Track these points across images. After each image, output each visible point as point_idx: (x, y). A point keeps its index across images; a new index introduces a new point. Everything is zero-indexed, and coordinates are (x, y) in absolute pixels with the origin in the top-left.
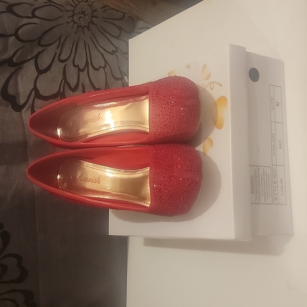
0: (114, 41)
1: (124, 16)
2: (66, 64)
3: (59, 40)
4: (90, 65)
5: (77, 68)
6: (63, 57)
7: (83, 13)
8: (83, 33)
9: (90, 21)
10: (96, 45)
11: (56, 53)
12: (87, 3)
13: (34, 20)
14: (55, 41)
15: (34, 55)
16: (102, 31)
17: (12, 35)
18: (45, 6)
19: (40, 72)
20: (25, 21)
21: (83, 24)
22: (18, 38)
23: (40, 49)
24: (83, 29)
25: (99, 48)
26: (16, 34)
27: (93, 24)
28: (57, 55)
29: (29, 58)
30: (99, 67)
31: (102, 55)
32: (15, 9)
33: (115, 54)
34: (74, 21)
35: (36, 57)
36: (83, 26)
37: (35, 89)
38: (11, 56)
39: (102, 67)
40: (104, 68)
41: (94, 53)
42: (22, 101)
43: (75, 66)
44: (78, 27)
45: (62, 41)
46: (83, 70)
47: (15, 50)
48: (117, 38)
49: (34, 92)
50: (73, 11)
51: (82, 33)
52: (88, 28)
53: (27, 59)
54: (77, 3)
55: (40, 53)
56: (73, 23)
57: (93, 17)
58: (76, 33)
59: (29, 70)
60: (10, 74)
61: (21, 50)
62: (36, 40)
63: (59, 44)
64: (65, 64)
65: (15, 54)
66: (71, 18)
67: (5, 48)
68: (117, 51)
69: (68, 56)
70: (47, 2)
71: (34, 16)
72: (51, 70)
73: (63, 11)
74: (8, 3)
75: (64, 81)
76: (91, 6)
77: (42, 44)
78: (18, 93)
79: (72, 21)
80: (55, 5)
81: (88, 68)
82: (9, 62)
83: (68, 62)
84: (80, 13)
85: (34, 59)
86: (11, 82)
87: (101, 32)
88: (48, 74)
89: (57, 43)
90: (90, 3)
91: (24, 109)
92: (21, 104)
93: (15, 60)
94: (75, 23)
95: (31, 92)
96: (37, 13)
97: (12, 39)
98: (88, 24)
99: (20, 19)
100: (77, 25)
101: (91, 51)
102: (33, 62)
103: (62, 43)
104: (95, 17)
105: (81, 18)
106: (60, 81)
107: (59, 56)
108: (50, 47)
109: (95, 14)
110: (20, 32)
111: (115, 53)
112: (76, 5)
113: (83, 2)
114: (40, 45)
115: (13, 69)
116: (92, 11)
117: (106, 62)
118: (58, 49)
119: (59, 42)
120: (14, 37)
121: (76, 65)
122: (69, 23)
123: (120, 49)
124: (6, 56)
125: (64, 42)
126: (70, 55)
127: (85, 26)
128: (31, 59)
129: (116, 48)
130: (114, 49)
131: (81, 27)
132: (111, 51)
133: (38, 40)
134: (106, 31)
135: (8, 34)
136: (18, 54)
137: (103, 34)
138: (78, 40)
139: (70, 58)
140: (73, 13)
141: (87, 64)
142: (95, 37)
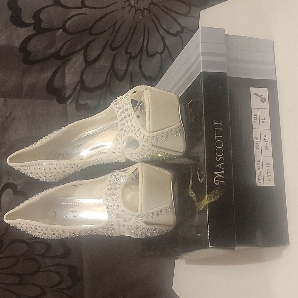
0: (181, 20)
2: (117, 52)
3: (113, 27)
5: (129, 55)
6: (116, 44)
8: (143, 17)
9: (151, 2)
10: (158, 27)
11: (108, 40)
13: (84, 10)
14: (109, 29)
15: (84, 46)
16: (166, 11)
17: (59, 29)
19: (88, 63)
20: (74, 12)
21: (142, 7)
22: (65, 31)
23: (91, 38)
24: (143, 12)
26: (63, 27)
27: (155, 5)
28: (109, 43)
29: (79, 48)
30: (155, 52)
31: (163, 39)
32: (62, 1)
34: (131, 5)
35: (86, 48)
36: (142, 10)
37: (82, 81)
38: (58, 49)
39: (159, 53)
40: (161, 54)
42: (68, 93)
43: (127, 53)
44: (136, 11)
46: (134, 58)
47: (63, 42)
48: (185, 15)
49: (80, 84)
52: (149, 10)
53: (76, 50)
55: (90, 42)
56: (130, 7)
58: (134, 17)
59: (78, 61)
60: (57, 67)
61: (69, 42)
62: (86, 30)
63: (113, 31)
65: (62, 47)
66: (127, 3)
68: (182, 31)
69: (122, 42)
71: (84, 6)
72: (99, 60)
75: (111, 71)
77: (93, 33)
78: (64, 86)
79: (129, 5)
82: (57, 56)
83: (120, 49)
85: (84, 49)
86: (58, 75)
87: (164, 12)
88: (96, 65)
89: (111, 30)
91: (69, 101)
92: (67, 96)
93: (62, 53)
94: (132, 7)
95: (77, 84)
96: (87, 3)
97: (59, 32)
98: (149, 6)
99: (69, 10)
100: (135, 9)
101: (149, 35)
102: (82, 52)
103: (117, 29)
105: (139, 1)
106: (107, 72)
107: (112, 43)
108: (102, 35)
110: (67, 25)
111: (180, 34)
114: (91, 34)
115: (59, 63)
117: (165, 46)
118: (112, 36)
119: (114, 29)
120: (62, 30)
121: (129, 52)
122: (124, 8)
123: (187, 28)
124: (53, 50)
125: (119, 28)
126: (125, 41)
127: (144, 9)
128: (80, 50)
129: (183, 28)
130: (179, 29)
131: (140, 10)
132: (174, 32)
133: (88, 30)
134: (171, 11)
135: (55, 28)
136: (65, 47)
137: (167, 14)
138: (137, 25)
139: (124, 45)
141: (141, 51)
142: (157, 19)
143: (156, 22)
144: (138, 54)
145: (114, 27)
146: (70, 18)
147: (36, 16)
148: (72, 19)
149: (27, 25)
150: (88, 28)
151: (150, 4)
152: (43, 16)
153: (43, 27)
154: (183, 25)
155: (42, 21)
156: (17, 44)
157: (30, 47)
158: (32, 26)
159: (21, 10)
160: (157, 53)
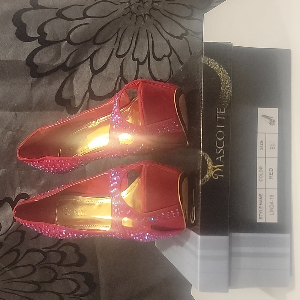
0: (184, 23)
2: (124, 59)
3: (116, 35)
4: (151, 56)
5: (136, 61)
6: (121, 52)
8: (144, 22)
10: (161, 32)
11: (113, 49)
13: (87, 20)
14: (112, 37)
15: (89, 56)
16: (168, 15)
17: (64, 40)
18: (97, 3)
19: (95, 72)
20: (77, 23)
21: (142, 12)
22: (70, 42)
23: (96, 48)
24: (144, 18)
25: (165, 35)
26: (68, 39)
27: (156, 10)
28: (115, 51)
29: (84, 59)
30: (162, 56)
31: (168, 42)
32: (64, 13)
33: (185, 38)
34: (131, 12)
35: (92, 57)
36: (143, 15)
37: (90, 90)
38: (65, 61)
39: (166, 56)
40: (168, 56)
41: (159, 41)
42: (77, 103)
43: (134, 59)
44: (137, 17)
45: (120, 35)
46: (142, 63)
47: (68, 54)
48: (188, 18)
49: (88, 93)
50: (129, 2)
52: (150, 15)
53: (82, 60)
55: (95, 52)
56: (131, 14)
57: (153, 2)
58: (136, 23)
59: (85, 71)
60: (65, 79)
61: (74, 53)
62: (90, 40)
63: (117, 39)
64: (122, 59)
65: (68, 59)
66: (128, 10)
67: (58, 54)
68: (187, 34)
69: (127, 50)
71: (85, 16)
72: (106, 69)
73: (118, 4)
74: (58, 9)
75: (120, 78)
77: (97, 42)
78: (73, 97)
81: (149, 60)
82: (63, 67)
83: (126, 56)
84: (137, 2)
85: (90, 59)
86: (66, 86)
87: (166, 16)
88: (104, 73)
89: (115, 38)
91: (79, 111)
92: (76, 106)
93: (68, 64)
94: (133, 13)
95: (86, 94)
96: (88, 13)
97: (64, 44)
98: (150, 11)
99: (72, 22)
100: (136, 15)
101: (154, 40)
102: (88, 62)
103: (120, 37)
104: (157, 2)
105: (139, 7)
106: (116, 79)
107: (117, 51)
108: (106, 44)
110: (71, 36)
111: (185, 36)
114: (95, 44)
115: (67, 74)
117: (171, 49)
118: (116, 44)
119: (117, 37)
120: (66, 41)
121: (136, 58)
122: (125, 15)
123: (191, 31)
124: (59, 62)
125: (122, 36)
126: (129, 48)
127: (145, 15)
128: (86, 60)
129: (186, 30)
130: (184, 32)
131: (141, 15)
132: (179, 35)
133: (92, 40)
135: (60, 40)
136: (71, 58)
137: (169, 18)
138: (139, 31)
139: (129, 52)
140: (129, 4)
141: (148, 55)
142: (159, 23)
143: (159, 26)
144: (145, 60)
146: (73, 30)
147: (41, 30)
148: (76, 30)
149: (32, 39)
150: (92, 38)
151: (150, 9)
152: (47, 29)
153: (47, 40)
154: (186, 27)
155: (46, 34)
156: (24, 58)
157: (36, 60)
158: (37, 40)
159: (26, 25)
160: (164, 56)
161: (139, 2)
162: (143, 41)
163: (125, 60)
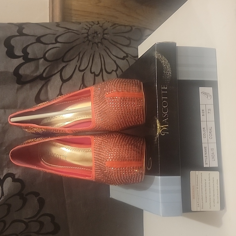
0: (125, 49)
1: (132, 29)
4: (104, 71)
5: (93, 74)
6: (82, 68)
7: (96, 32)
9: (103, 38)
10: (109, 54)
11: (76, 65)
12: (99, 25)
13: (58, 45)
14: (75, 57)
15: (59, 70)
16: (114, 43)
17: (41, 58)
18: (65, 33)
19: (64, 81)
20: (51, 46)
21: (96, 41)
22: (46, 59)
23: (64, 64)
24: (97, 45)
25: (112, 56)
26: (44, 57)
27: (105, 39)
28: (78, 67)
29: (56, 72)
30: (111, 71)
31: (115, 61)
32: (42, 39)
35: (61, 71)
36: (97, 43)
37: (60, 94)
38: (42, 73)
39: (114, 71)
40: (116, 71)
41: (108, 60)
43: (91, 73)
44: (93, 44)
45: (81, 56)
46: (98, 75)
47: (45, 68)
48: (128, 46)
50: (87, 33)
51: (97, 48)
52: (101, 43)
53: (54, 73)
54: (90, 26)
55: (64, 67)
56: (88, 41)
57: (104, 34)
58: (92, 48)
59: (56, 80)
60: (42, 86)
61: (48, 68)
62: (60, 59)
63: (79, 59)
64: (83, 73)
65: (44, 71)
66: (87, 39)
67: (37, 68)
68: (127, 56)
69: (86, 66)
70: (66, 31)
71: (57, 42)
72: (72, 79)
73: (79, 34)
74: (37, 36)
75: (82, 85)
76: (101, 27)
77: (65, 60)
79: (88, 40)
80: (73, 31)
81: (102, 73)
82: (40, 77)
83: (86, 70)
84: (93, 34)
86: (43, 91)
87: (112, 44)
88: (70, 82)
89: (77, 58)
90: (101, 25)
93: (44, 75)
94: (90, 41)
96: (59, 40)
97: (41, 61)
98: (101, 40)
99: (47, 46)
100: (92, 43)
101: (105, 60)
102: (59, 74)
103: (81, 57)
104: (106, 34)
105: (94, 37)
106: (79, 86)
108: (71, 62)
109: (106, 32)
110: (46, 55)
111: (126, 58)
112: (90, 28)
113: (95, 25)
114: (63, 61)
115: (43, 82)
116: (103, 30)
117: (118, 66)
118: (79, 62)
119: (79, 57)
120: (43, 59)
121: (93, 72)
122: (84, 42)
123: (130, 54)
124: (38, 73)
126: (88, 65)
127: (98, 42)
128: (57, 72)
129: (127, 54)
130: (125, 55)
131: (96, 43)
132: (122, 57)
134: (117, 43)
135: (38, 58)
136: (46, 71)
137: (115, 45)
138: (94, 53)
139: (88, 68)
140: (87, 35)
141: (101, 70)
142: (108, 49)
143: (108, 51)
144: (100, 73)
145: (79, 55)
146: (48, 51)
147: (24, 50)
148: (50, 51)
149: (18, 57)
150: (61, 57)
152: (29, 50)
153: (29, 58)
154: (127, 52)
155: (29, 54)
156: (12, 70)
157: (21, 72)
158: (22, 58)
159: (13, 47)
160: (113, 71)
161: (94, 34)
162: (97, 60)
163: (85, 73)
